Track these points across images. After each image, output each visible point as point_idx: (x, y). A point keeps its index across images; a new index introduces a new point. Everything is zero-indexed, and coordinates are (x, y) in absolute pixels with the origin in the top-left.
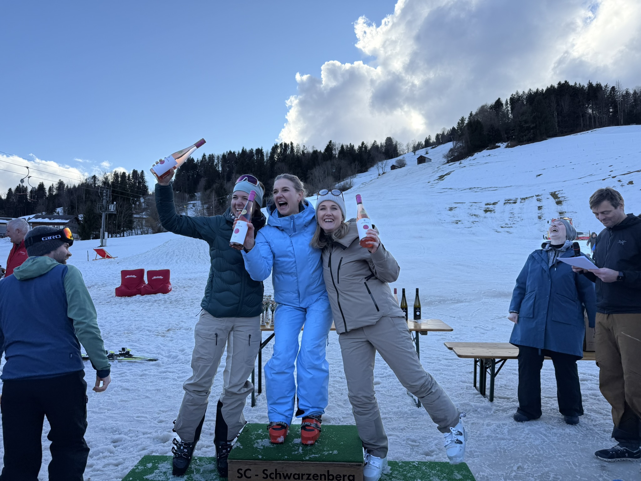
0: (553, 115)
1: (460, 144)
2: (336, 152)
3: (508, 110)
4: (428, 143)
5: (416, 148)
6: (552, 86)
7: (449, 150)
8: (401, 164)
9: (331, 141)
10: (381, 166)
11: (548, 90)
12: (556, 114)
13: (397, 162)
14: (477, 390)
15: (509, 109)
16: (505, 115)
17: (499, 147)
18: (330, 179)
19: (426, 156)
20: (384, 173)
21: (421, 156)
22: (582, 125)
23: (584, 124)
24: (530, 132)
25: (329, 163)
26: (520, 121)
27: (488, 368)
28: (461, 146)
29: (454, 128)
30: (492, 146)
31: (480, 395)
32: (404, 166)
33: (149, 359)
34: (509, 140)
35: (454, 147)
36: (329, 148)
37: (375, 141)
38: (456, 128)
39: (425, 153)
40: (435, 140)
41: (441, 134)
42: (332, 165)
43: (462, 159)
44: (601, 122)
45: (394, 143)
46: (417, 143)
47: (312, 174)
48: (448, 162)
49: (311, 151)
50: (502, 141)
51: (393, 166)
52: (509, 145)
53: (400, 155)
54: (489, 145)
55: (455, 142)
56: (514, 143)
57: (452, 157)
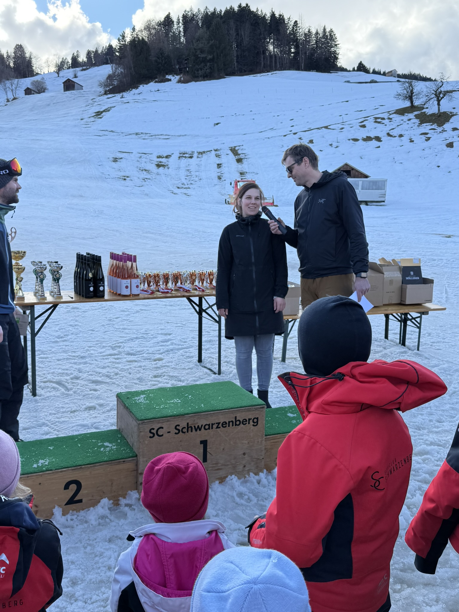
0: (231, 46)
1: (120, 70)
3: (180, 31)
4: (76, 62)
5: (60, 67)
6: (231, 8)
7: (107, 76)
8: (40, 89)
10: (10, 87)
11: (227, 12)
12: (234, 45)
13: (33, 83)
15: (181, 29)
16: (176, 37)
17: (170, 80)
19: (74, 80)
20: (15, 99)
21: (68, 79)
22: (262, 64)
23: (264, 64)
24: (206, 66)
26: (195, 49)
28: (122, 72)
29: (110, 46)
30: (162, 78)
32: (44, 92)
34: (181, 73)
35: (114, 73)
38: (114, 46)
39: (73, 76)
40: (85, 60)
41: (93, 52)
43: (124, 91)
44: (282, 64)
45: (27, 55)
46: (60, 60)
48: (106, 93)
50: (173, 72)
51: (28, 89)
52: (182, 79)
53: (37, 74)
54: (158, 77)
55: (114, 65)
56: (187, 77)
57: (111, 87)
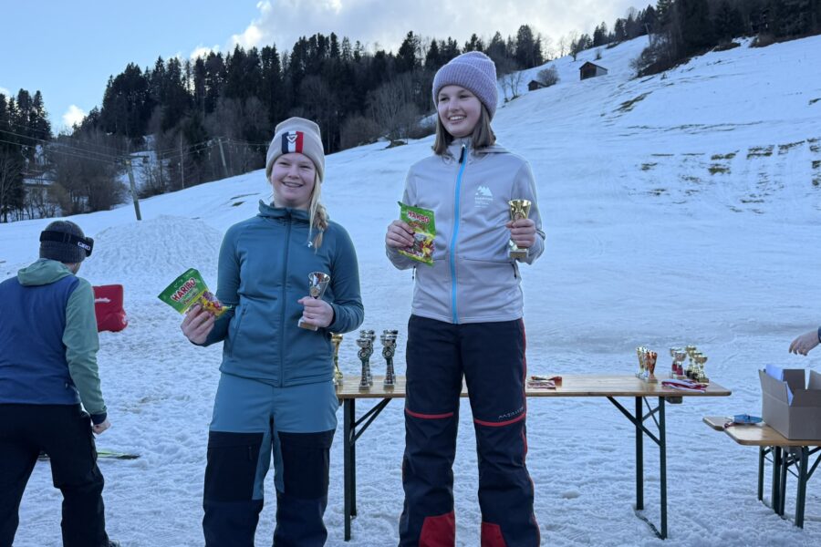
2: (421, 56)
4: (600, 38)
5: (577, 48)
7: (642, 51)
8: (549, 80)
9: (411, 33)
10: (510, 82)
13: (541, 74)
14: (767, 505)
17: (738, 45)
18: (411, 109)
19: (595, 63)
20: (515, 97)
21: (588, 64)
24: (798, 17)
25: (407, 76)
27: (791, 464)
28: (664, 43)
29: (650, 9)
30: (725, 43)
31: (776, 515)
32: (554, 83)
33: (122, 454)
34: (757, 32)
35: (652, 46)
36: (408, 48)
37: (498, 34)
38: (655, 8)
39: (595, 57)
40: (613, 32)
41: (625, 20)
42: (414, 81)
43: (667, 69)
45: (535, 38)
46: (579, 38)
47: (374, 99)
48: (640, 75)
49: (372, 52)
50: (743, 33)
51: (533, 82)
52: (758, 41)
53: (548, 61)
54: (720, 42)
55: (653, 35)
56: (766, 38)
57: (647, 66)
